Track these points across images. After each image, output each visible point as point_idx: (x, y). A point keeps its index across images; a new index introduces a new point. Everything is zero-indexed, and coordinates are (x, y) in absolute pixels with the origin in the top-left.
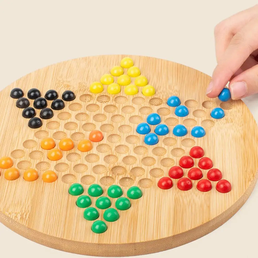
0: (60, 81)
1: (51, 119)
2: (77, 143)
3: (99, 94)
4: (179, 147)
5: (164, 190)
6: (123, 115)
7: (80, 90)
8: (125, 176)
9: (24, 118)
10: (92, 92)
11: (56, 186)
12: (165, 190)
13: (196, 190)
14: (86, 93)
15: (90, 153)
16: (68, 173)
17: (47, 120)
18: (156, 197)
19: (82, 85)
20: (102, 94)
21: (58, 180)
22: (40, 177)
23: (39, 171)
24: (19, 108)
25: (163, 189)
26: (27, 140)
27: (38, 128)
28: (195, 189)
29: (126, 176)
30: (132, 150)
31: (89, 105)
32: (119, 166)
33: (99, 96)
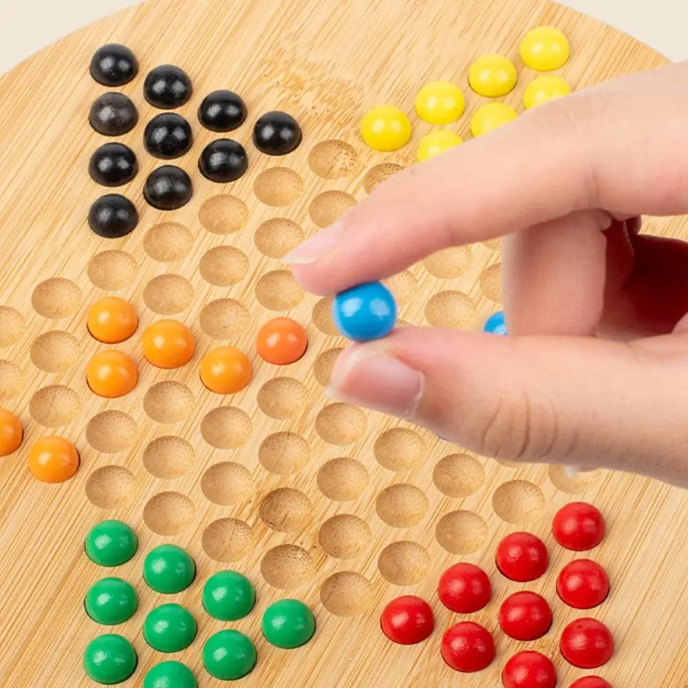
0: (281, 53)
1: (173, 211)
2: (208, 347)
3: (386, 154)
4: (532, 481)
5: (390, 642)
6: (417, 278)
7: (330, 117)
8: (296, 540)
9: (89, 176)
10: (363, 140)
11: (57, 503)
12: (395, 644)
13: (495, 680)
14: (342, 139)
15: (231, 405)
16: (121, 465)
17: (160, 211)
18: (349, 662)
19: (349, 93)
20: (393, 161)
21: (76, 480)
22: (25, 448)
23: (33, 421)
24: (92, 130)
25: (390, 638)
26: (55, 277)
27: (115, 240)
28: (494, 675)
29: (297, 543)
30: (370, 440)
31: (328, 193)
32: (297, 490)
33: (380, 163)
